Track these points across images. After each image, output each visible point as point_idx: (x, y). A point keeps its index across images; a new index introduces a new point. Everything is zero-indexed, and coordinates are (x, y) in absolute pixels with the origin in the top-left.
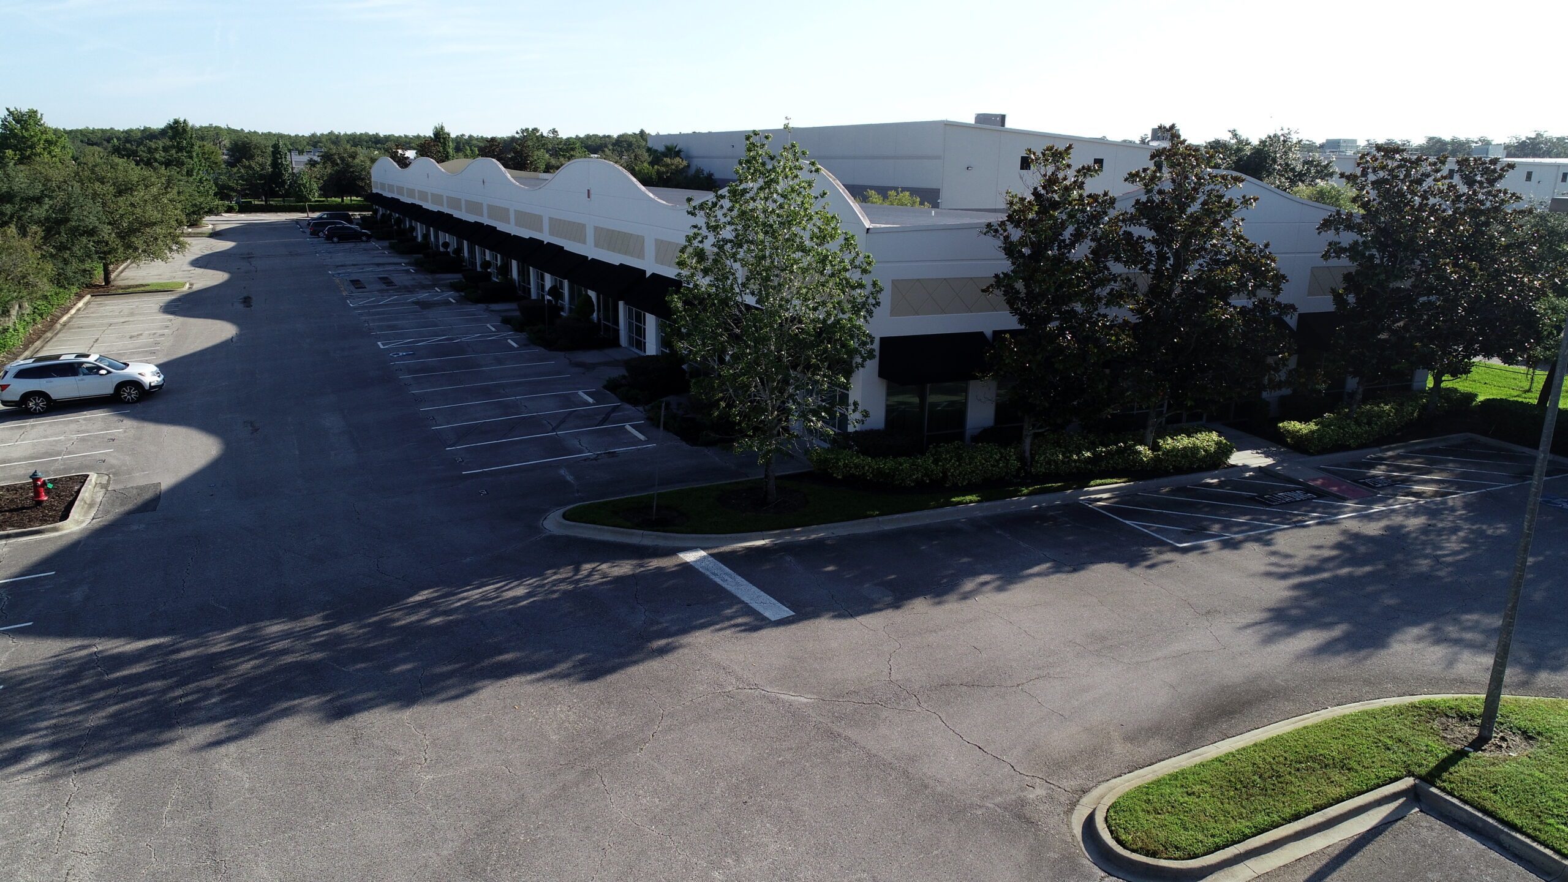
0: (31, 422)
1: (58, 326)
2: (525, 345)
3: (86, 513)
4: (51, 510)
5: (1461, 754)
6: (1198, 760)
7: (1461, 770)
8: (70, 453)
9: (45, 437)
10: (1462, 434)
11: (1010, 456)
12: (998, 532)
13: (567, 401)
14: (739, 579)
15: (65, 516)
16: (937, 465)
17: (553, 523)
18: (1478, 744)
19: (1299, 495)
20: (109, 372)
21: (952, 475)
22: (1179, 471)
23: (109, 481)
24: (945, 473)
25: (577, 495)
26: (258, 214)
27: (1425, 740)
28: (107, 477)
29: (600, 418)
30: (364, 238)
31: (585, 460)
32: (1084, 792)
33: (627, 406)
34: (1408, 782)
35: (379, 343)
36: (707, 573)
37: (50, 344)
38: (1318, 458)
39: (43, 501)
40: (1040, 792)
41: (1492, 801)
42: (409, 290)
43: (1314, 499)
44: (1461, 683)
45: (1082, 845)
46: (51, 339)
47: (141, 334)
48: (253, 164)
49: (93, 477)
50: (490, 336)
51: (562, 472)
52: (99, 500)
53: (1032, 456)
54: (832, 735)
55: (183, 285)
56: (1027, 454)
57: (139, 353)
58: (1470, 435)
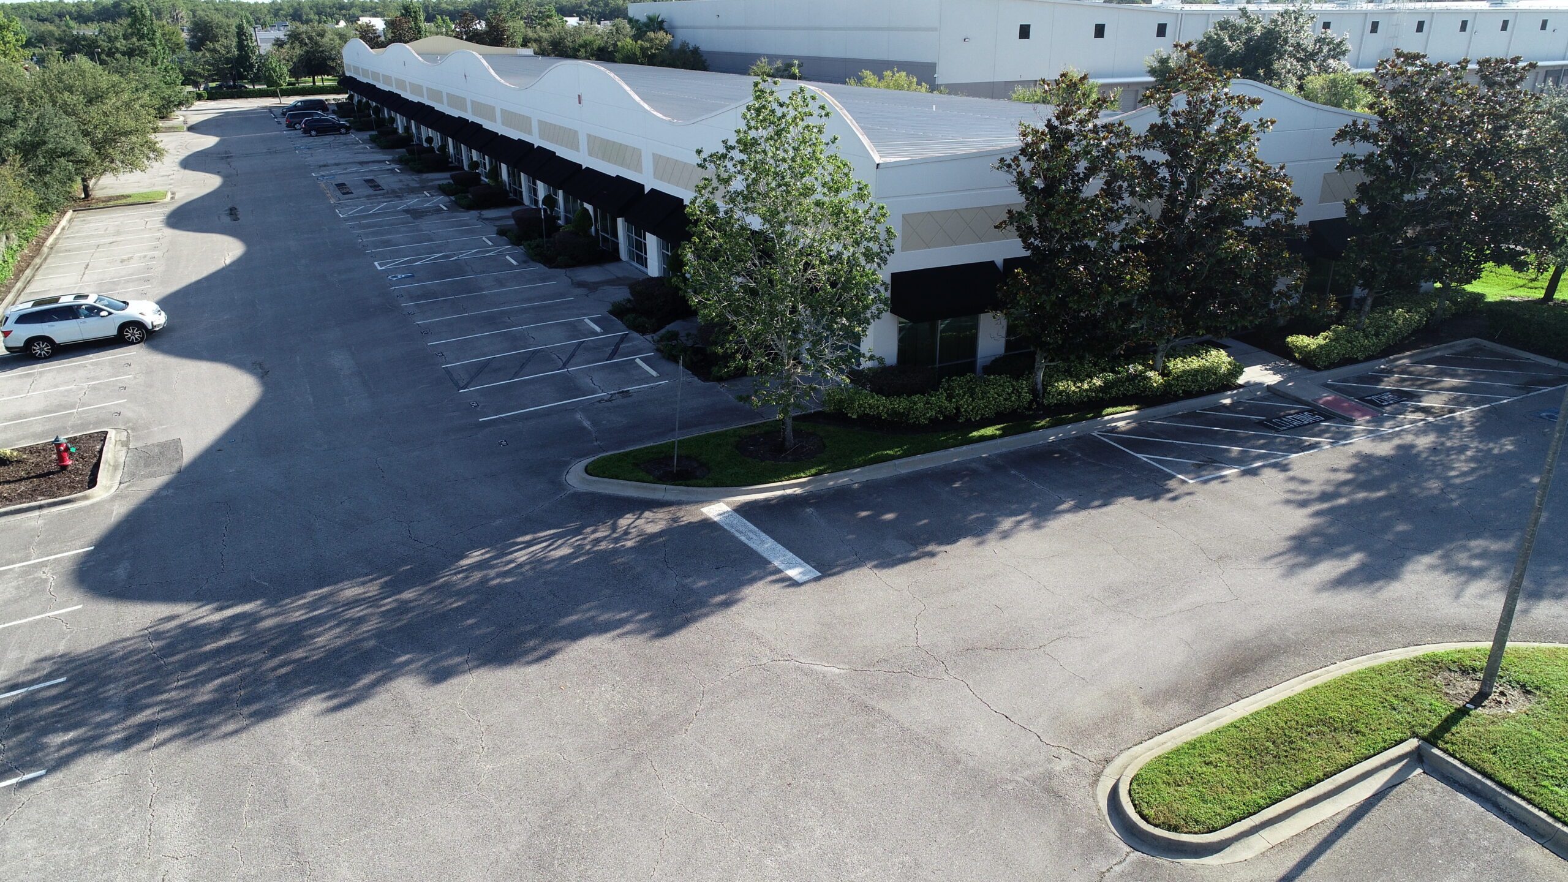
0: (38, 368)
1: (45, 250)
2: (525, 262)
3: (113, 477)
4: (77, 474)
5: (1462, 712)
6: (1213, 726)
7: (1463, 729)
8: (83, 405)
9: (56, 386)
10: (1468, 340)
11: (1023, 388)
12: (1013, 472)
13: (575, 330)
14: (764, 536)
15: (93, 483)
16: (950, 401)
17: (576, 478)
18: (1479, 699)
19: (1307, 418)
20: (110, 313)
21: (966, 411)
22: (1189, 395)
23: (128, 437)
24: (958, 409)
25: (595, 444)
26: (228, 101)
27: (1428, 698)
28: (125, 433)
29: (609, 350)
30: (343, 131)
31: (599, 402)
32: (1108, 761)
33: (635, 335)
34: (1413, 743)
35: (376, 263)
36: (732, 531)
37: (40, 272)
38: (1325, 373)
39: (67, 466)
40: (1066, 763)
41: (1492, 763)
42: (397, 194)
43: (1322, 421)
44: (1462, 630)
45: (1108, 818)
46: (41, 265)
47: (132, 258)
48: (217, 46)
49: (112, 435)
50: (488, 252)
51: (579, 416)
52: (122, 460)
53: (1045, 389)
54: (867, 709)
55: (165, 195)
56: (1040, 386)
57: (133, 281)
58: (1478, 340)
